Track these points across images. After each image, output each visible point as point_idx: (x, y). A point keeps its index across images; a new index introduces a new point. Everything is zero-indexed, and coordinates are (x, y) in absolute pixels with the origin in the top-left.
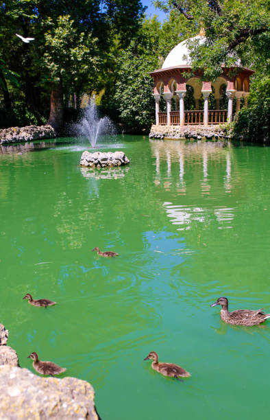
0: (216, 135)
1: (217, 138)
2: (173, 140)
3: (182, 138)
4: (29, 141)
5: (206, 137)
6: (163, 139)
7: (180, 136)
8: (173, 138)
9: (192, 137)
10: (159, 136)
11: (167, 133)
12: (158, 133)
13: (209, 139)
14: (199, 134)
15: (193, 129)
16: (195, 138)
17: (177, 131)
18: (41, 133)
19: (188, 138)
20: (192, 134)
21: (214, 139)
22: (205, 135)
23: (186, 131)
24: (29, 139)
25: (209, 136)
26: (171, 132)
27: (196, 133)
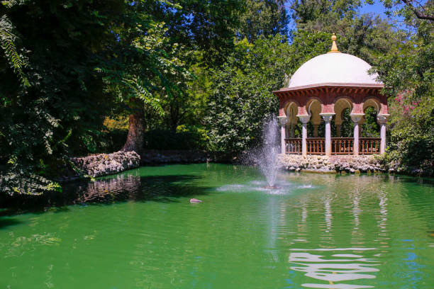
0: (371, 168)
1: (372, 171)
2: (319, 173)
3: (332, 171)
4: (121, 172)
5: (360, 170)
6: (299, 171)
7: (330, 169)
8: (318, 170)
9: (344, 169)
10: (292, 168)
11: (307, 164)
12: (291, 164)
13: (363, 172)
14: (351, 167)
15: (344, 160)
16: (348, 171)
17: (326, 162)
18: (128, 162)
19: (339, 170)
20: (344, 166)
21: (369, 173)
22: (360, 167)
23: (336, 163)
24: (120, 170)
25: (364, 169)
26: (315, 164)
27: (348, 165)
